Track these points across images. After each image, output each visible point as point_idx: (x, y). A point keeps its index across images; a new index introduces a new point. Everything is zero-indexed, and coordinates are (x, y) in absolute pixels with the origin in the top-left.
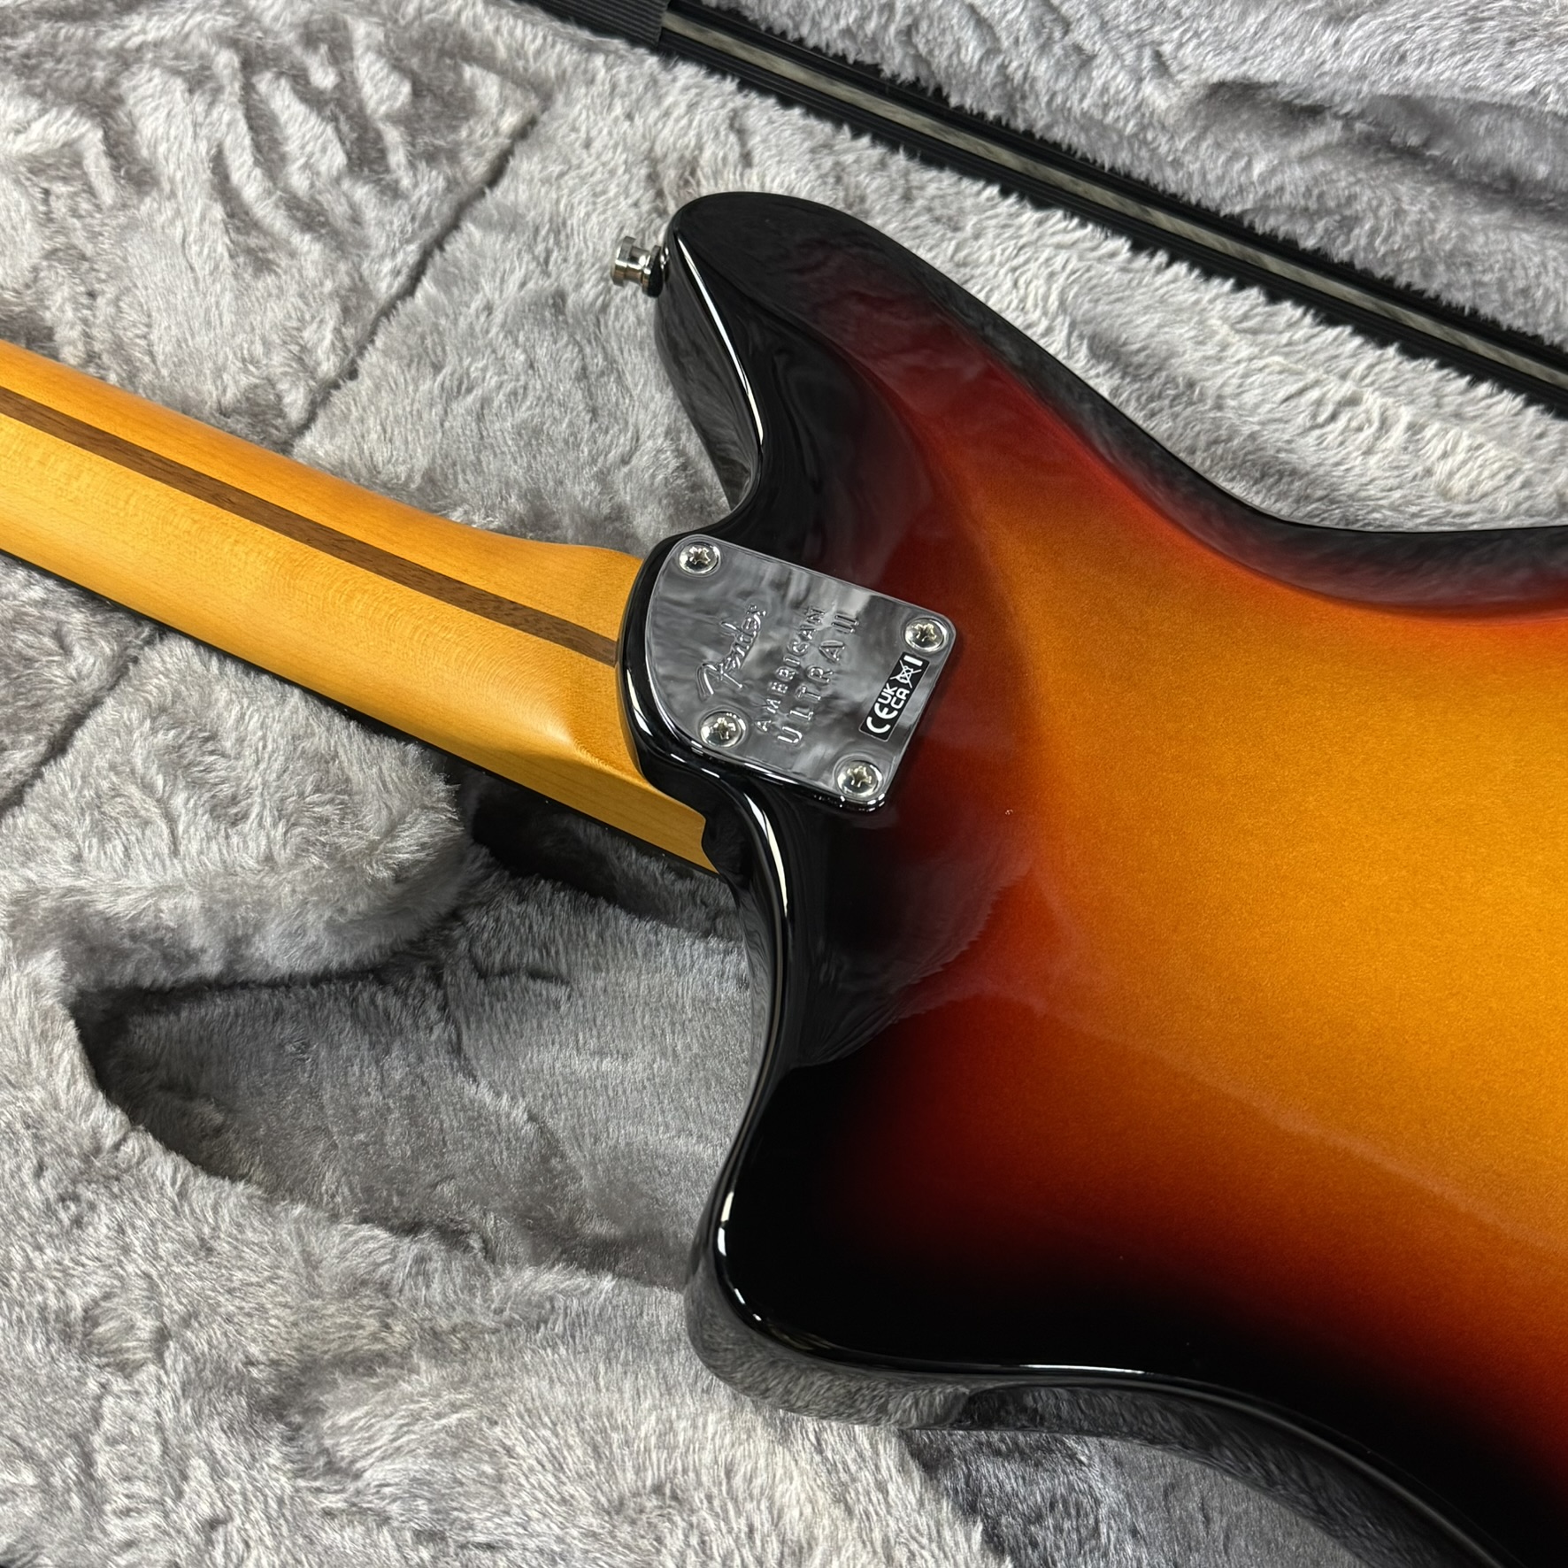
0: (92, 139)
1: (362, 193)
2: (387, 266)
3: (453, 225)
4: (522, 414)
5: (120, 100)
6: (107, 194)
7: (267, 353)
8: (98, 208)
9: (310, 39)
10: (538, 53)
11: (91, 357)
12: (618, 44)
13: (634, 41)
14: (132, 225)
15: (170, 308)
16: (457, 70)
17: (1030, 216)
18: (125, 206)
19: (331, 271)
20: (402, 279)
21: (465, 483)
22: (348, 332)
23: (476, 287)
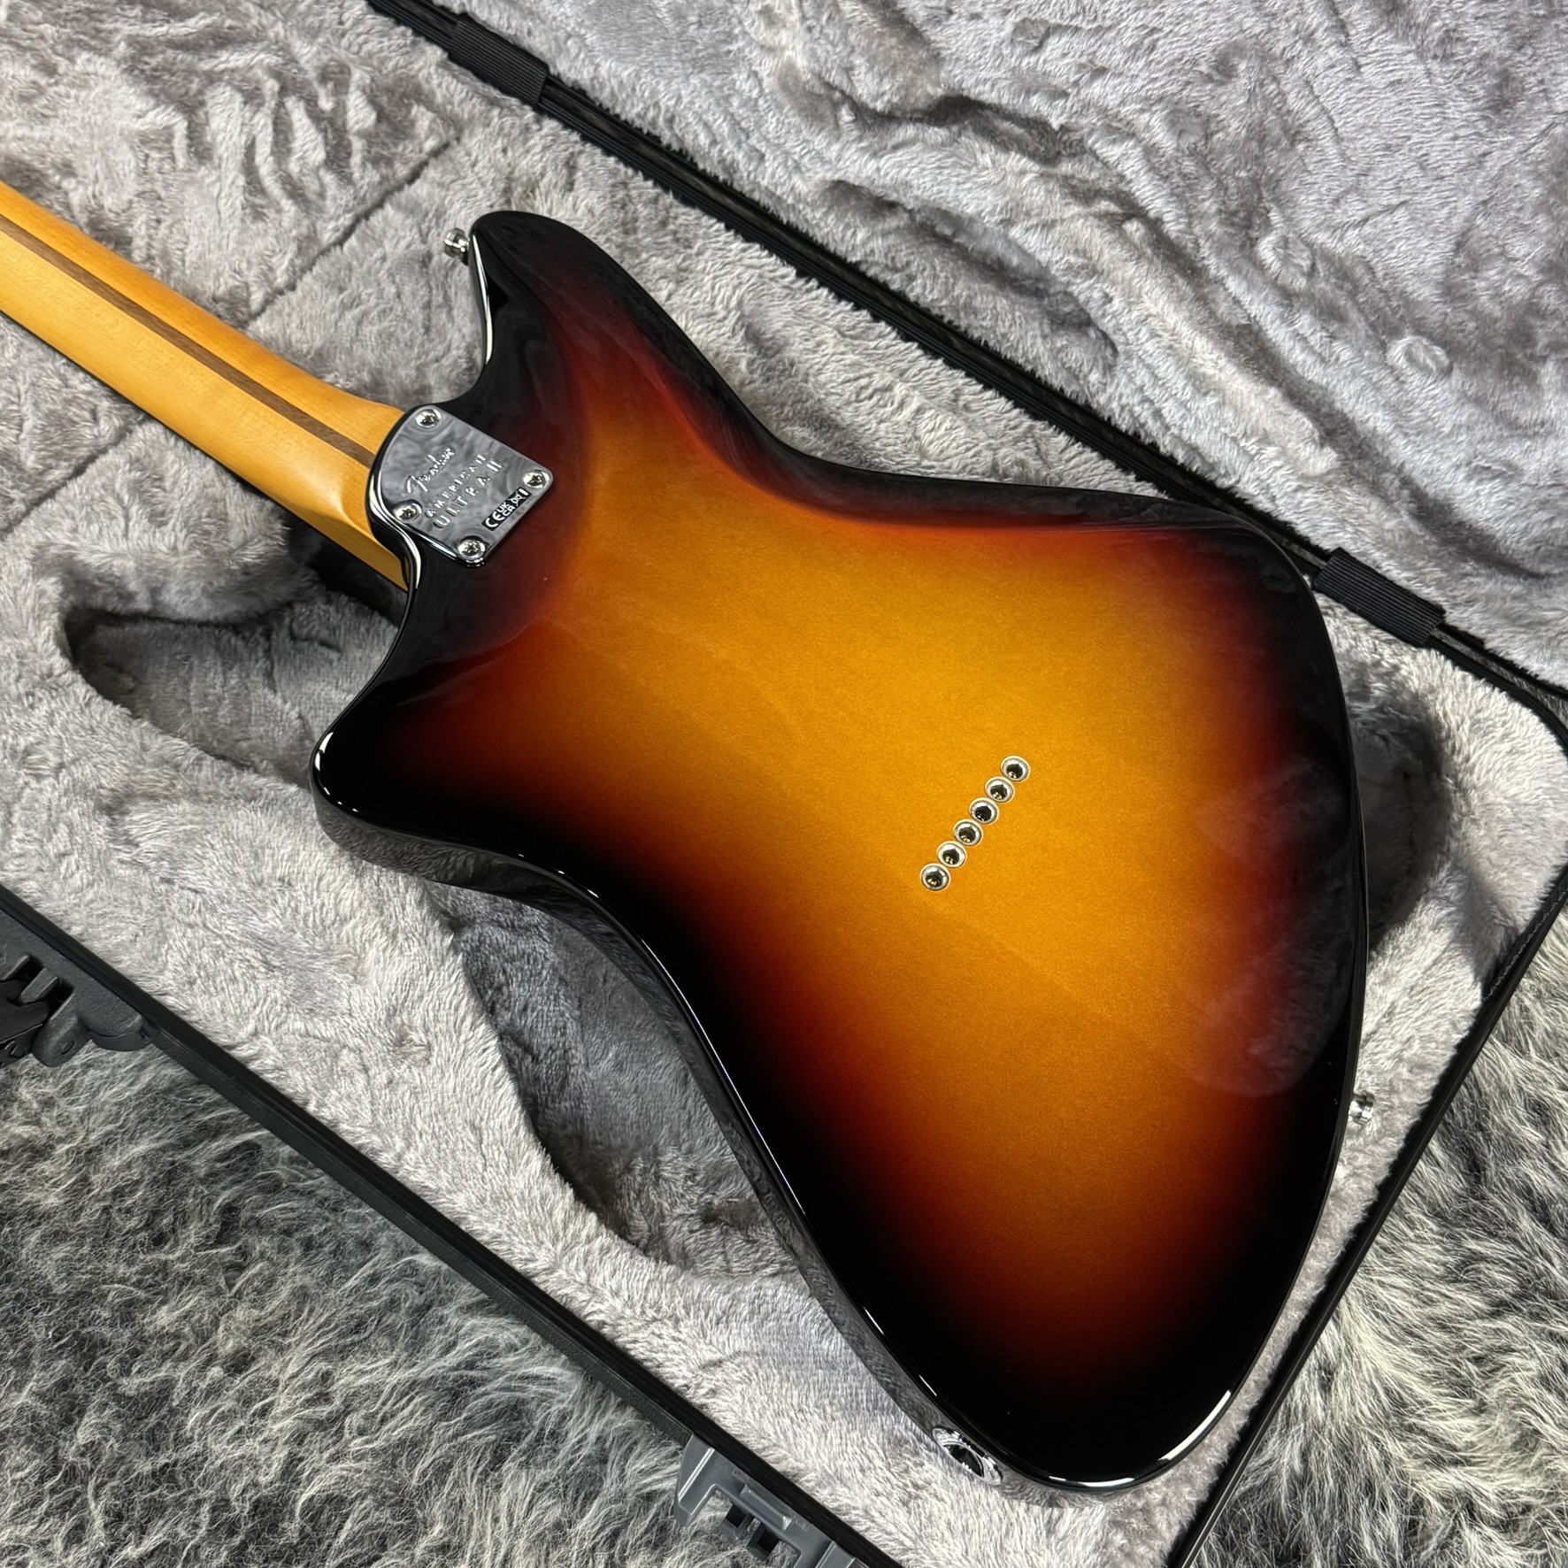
0: (180, 126)
1: (329, 178)
2: (332, 225)
3: (380, 205)
4: (386, 324)
5: (203, 104)
6: (181, 161)
7: (249, 268)
8: (174, 169)
9: (324, 77)
10: (462, 101)
11: (149, 258)
12: (514, 101)
13: (525, 101)
14: (192, 182)
15: (201, 235)
16: (409, 107)
17: (738, 245)
18: (189, 170)
19: (298, 224)
20: (338, 234)
21: (340, 361)
22: (298, 262)
23: (380, 244)
